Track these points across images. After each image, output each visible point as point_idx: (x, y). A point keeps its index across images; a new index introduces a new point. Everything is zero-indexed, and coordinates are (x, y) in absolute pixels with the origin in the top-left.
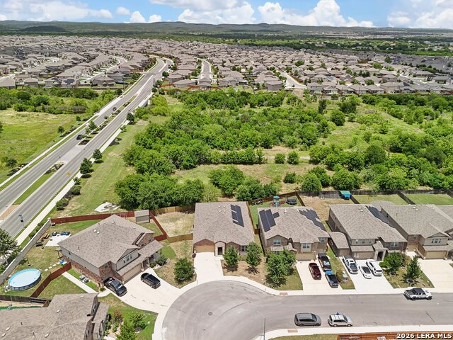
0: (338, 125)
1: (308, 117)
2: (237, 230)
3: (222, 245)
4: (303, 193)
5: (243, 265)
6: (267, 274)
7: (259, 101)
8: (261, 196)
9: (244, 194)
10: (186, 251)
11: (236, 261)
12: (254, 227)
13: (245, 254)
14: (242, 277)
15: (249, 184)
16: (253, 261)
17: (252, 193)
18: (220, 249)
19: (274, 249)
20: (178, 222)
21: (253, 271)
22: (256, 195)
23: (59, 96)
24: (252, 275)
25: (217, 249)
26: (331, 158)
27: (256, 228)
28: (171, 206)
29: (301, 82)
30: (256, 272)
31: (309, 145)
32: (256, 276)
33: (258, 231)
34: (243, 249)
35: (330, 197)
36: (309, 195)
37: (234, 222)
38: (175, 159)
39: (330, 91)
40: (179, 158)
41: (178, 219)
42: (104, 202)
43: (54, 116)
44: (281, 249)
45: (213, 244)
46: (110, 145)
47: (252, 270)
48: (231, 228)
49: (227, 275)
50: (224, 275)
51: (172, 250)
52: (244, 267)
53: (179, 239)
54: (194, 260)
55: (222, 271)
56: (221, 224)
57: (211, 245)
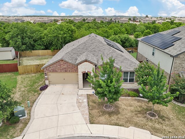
8: (132, 46)
10: (35, 83)
21: (153, 115)
25: (81, 77)
29: (137, 22)
34: (126, 78)
45: (74, 69)
47: (152, 113)
48: (104, 50)
49: (99, 123)
50: (92, 122)
51: (16, 81)
52: (131, 106)
53: (33, 69)
54: (40, 93)
55: (88, 113)
56: (91, 46)
57: (72, 71)
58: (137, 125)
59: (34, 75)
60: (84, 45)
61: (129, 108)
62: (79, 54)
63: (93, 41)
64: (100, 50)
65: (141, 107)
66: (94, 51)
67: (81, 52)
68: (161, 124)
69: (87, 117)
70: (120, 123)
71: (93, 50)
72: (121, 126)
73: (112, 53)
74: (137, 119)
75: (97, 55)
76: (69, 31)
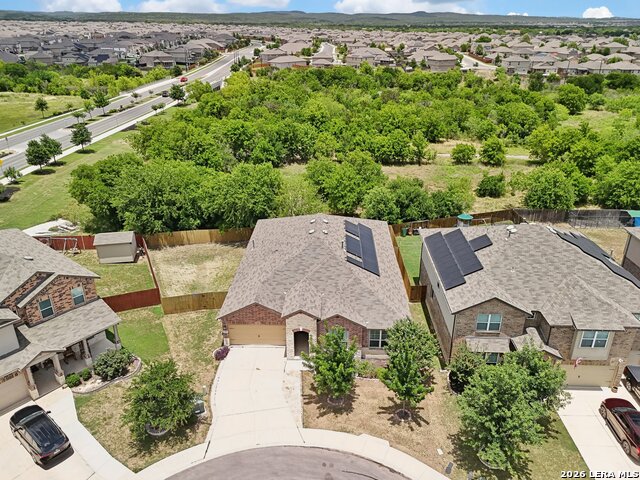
0: (572, 113)
1: (512, 96)
2: (357, 281)
3: (310, 326)
4: (529, 213)
5: (372, 393)
6: (455, 431)
7: (416, 81)
8: (425, 216)
9: (382, 206)
10: (202, 339)
11: (348, 378)
12: (407, 283)
13: (379, 358)
14: (366, 437)
15: (394, 187)
16: (407, 384)
17: (403, 206)
18: (301, 337)
19: (477, 344)
20: (209, 264)
21: (404, 416)
22: (412, 211)
23: (79, 76)
24: (402, 430)
25: (290, 338)
26: (584, 148)
27: (413, 284)
28: (200, 227)
29: (489, 61)
30: (417, 419)
31: (523, 135)
32: (417, 435)
33: (420, 292)
34: (375, 339)
35: (597, 225)
36: (544, 220)
37: (349, 260)
38: (237, 146)
39: (544, 70)
40: (245, 143)
41: (210, 257)
42: (54, 219)
43: (53, 97)
44: (500, 345)
45: (278, 320)
46: (123, 131)
47: (404, 411)
48: (339, 275)
49: (315, 427)
50: (305, 426)
51: (164, 334)
52: (374, 398)
53: (191, 303)
54: (217, 368)
55: (301, 409)
56: (312, 264)
57: (274, 324)
58: (374, 432)
59: (193, 315)
60: (299, 260)
61: (370, 401)
62: (288, 286)
63: (318, 250)
64: (329, 277)
65: (390, 399)
66: (318, 278)
67: (292, 280)
68: (412, 430)
69: (300, 416)
70: (350, 428)
71: (317, 275)
72: (349, 432)
73: (353, 285)
74: (378, 422)
75: (324, 290)
76: (262, 186)
